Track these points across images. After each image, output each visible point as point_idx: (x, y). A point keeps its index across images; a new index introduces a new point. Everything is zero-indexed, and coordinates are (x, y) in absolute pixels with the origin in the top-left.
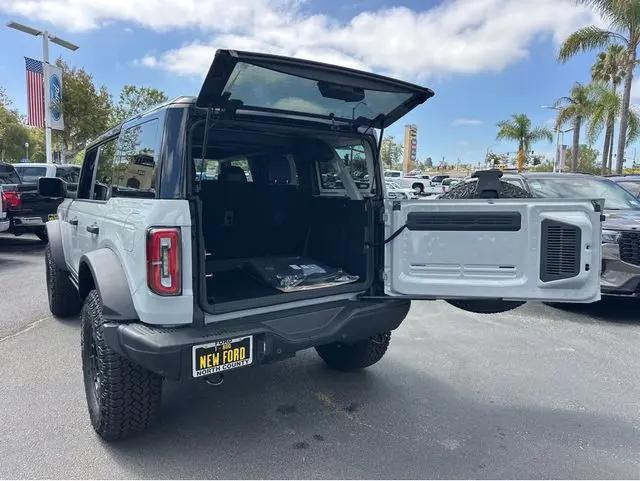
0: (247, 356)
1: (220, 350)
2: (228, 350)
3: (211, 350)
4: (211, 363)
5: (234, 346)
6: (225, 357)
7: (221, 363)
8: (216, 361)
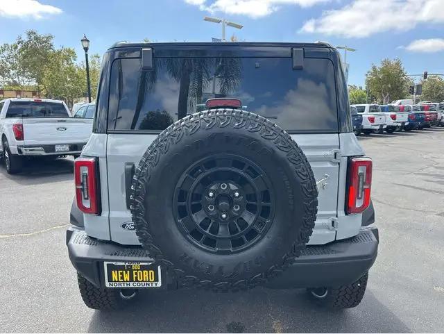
0: (156, 280)
1: (130, 269)
2: (138, 270)
3: (122, 268)
4: (122, 278)
5: (143, 268)
6: (135, 276)
7: (131, 280)
8: (127, 277)
